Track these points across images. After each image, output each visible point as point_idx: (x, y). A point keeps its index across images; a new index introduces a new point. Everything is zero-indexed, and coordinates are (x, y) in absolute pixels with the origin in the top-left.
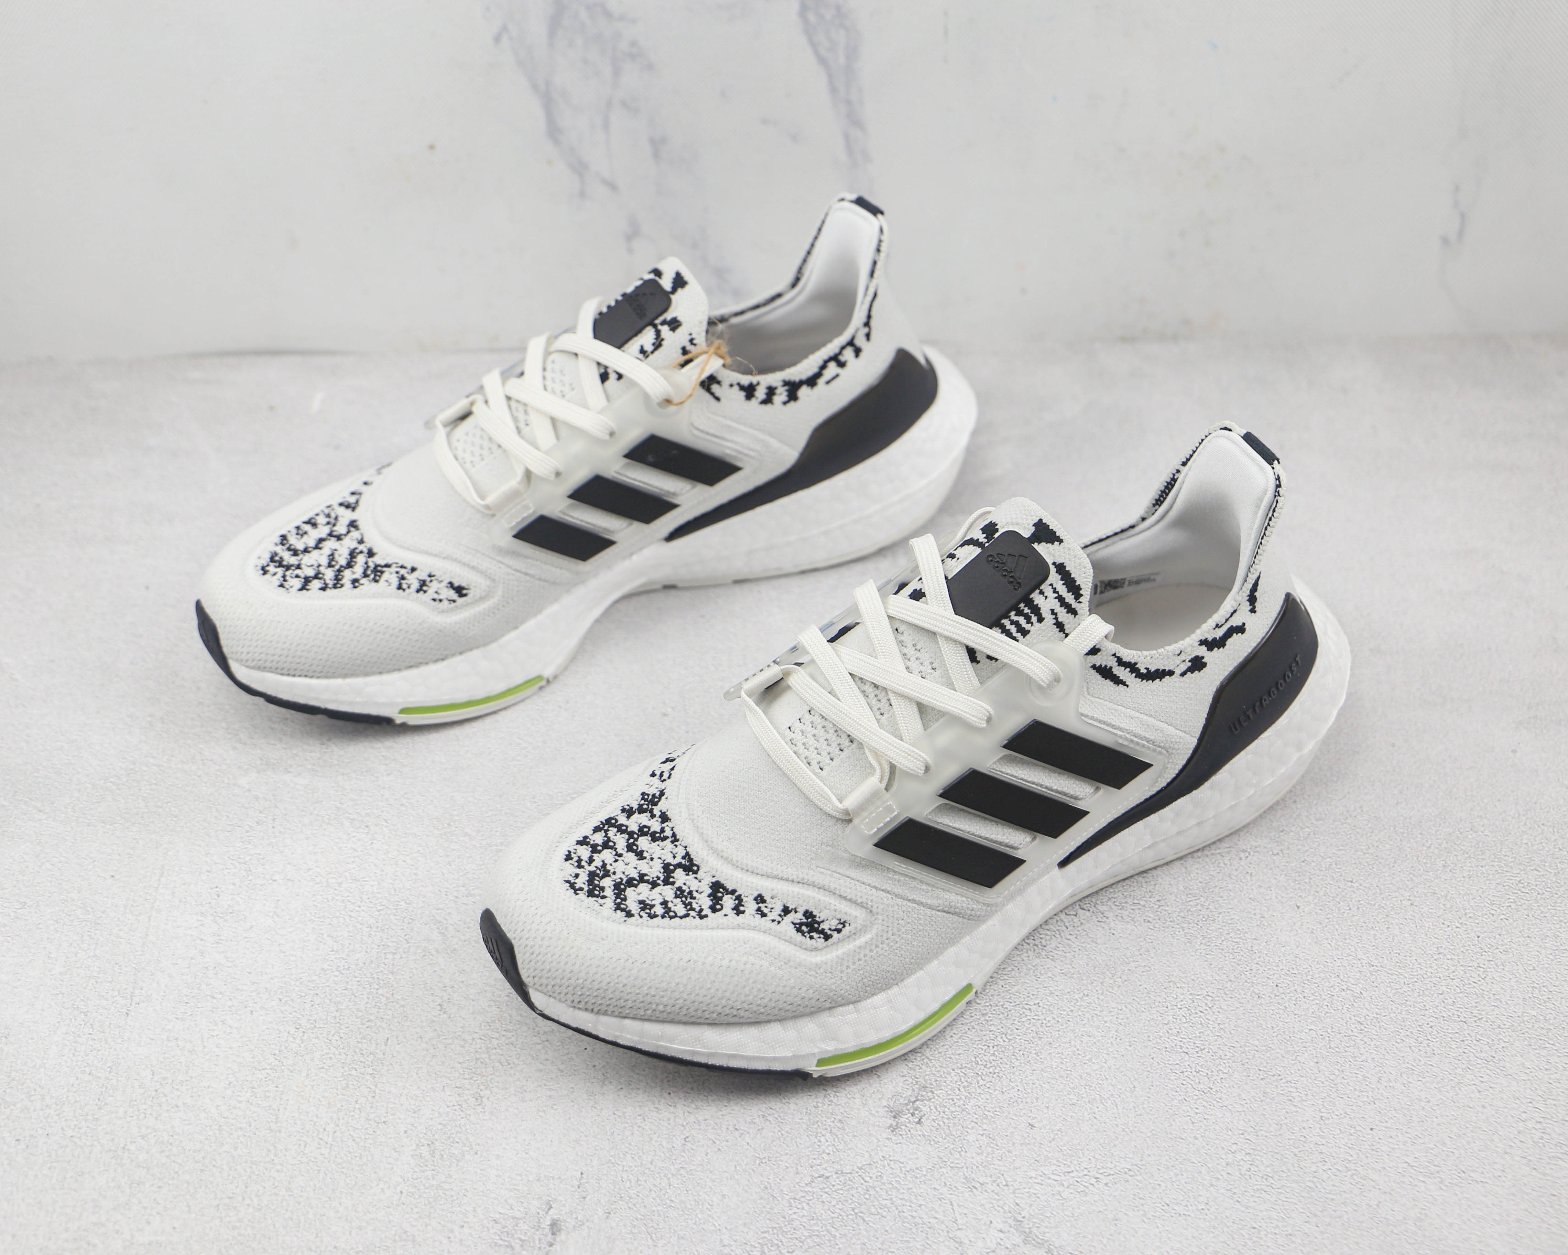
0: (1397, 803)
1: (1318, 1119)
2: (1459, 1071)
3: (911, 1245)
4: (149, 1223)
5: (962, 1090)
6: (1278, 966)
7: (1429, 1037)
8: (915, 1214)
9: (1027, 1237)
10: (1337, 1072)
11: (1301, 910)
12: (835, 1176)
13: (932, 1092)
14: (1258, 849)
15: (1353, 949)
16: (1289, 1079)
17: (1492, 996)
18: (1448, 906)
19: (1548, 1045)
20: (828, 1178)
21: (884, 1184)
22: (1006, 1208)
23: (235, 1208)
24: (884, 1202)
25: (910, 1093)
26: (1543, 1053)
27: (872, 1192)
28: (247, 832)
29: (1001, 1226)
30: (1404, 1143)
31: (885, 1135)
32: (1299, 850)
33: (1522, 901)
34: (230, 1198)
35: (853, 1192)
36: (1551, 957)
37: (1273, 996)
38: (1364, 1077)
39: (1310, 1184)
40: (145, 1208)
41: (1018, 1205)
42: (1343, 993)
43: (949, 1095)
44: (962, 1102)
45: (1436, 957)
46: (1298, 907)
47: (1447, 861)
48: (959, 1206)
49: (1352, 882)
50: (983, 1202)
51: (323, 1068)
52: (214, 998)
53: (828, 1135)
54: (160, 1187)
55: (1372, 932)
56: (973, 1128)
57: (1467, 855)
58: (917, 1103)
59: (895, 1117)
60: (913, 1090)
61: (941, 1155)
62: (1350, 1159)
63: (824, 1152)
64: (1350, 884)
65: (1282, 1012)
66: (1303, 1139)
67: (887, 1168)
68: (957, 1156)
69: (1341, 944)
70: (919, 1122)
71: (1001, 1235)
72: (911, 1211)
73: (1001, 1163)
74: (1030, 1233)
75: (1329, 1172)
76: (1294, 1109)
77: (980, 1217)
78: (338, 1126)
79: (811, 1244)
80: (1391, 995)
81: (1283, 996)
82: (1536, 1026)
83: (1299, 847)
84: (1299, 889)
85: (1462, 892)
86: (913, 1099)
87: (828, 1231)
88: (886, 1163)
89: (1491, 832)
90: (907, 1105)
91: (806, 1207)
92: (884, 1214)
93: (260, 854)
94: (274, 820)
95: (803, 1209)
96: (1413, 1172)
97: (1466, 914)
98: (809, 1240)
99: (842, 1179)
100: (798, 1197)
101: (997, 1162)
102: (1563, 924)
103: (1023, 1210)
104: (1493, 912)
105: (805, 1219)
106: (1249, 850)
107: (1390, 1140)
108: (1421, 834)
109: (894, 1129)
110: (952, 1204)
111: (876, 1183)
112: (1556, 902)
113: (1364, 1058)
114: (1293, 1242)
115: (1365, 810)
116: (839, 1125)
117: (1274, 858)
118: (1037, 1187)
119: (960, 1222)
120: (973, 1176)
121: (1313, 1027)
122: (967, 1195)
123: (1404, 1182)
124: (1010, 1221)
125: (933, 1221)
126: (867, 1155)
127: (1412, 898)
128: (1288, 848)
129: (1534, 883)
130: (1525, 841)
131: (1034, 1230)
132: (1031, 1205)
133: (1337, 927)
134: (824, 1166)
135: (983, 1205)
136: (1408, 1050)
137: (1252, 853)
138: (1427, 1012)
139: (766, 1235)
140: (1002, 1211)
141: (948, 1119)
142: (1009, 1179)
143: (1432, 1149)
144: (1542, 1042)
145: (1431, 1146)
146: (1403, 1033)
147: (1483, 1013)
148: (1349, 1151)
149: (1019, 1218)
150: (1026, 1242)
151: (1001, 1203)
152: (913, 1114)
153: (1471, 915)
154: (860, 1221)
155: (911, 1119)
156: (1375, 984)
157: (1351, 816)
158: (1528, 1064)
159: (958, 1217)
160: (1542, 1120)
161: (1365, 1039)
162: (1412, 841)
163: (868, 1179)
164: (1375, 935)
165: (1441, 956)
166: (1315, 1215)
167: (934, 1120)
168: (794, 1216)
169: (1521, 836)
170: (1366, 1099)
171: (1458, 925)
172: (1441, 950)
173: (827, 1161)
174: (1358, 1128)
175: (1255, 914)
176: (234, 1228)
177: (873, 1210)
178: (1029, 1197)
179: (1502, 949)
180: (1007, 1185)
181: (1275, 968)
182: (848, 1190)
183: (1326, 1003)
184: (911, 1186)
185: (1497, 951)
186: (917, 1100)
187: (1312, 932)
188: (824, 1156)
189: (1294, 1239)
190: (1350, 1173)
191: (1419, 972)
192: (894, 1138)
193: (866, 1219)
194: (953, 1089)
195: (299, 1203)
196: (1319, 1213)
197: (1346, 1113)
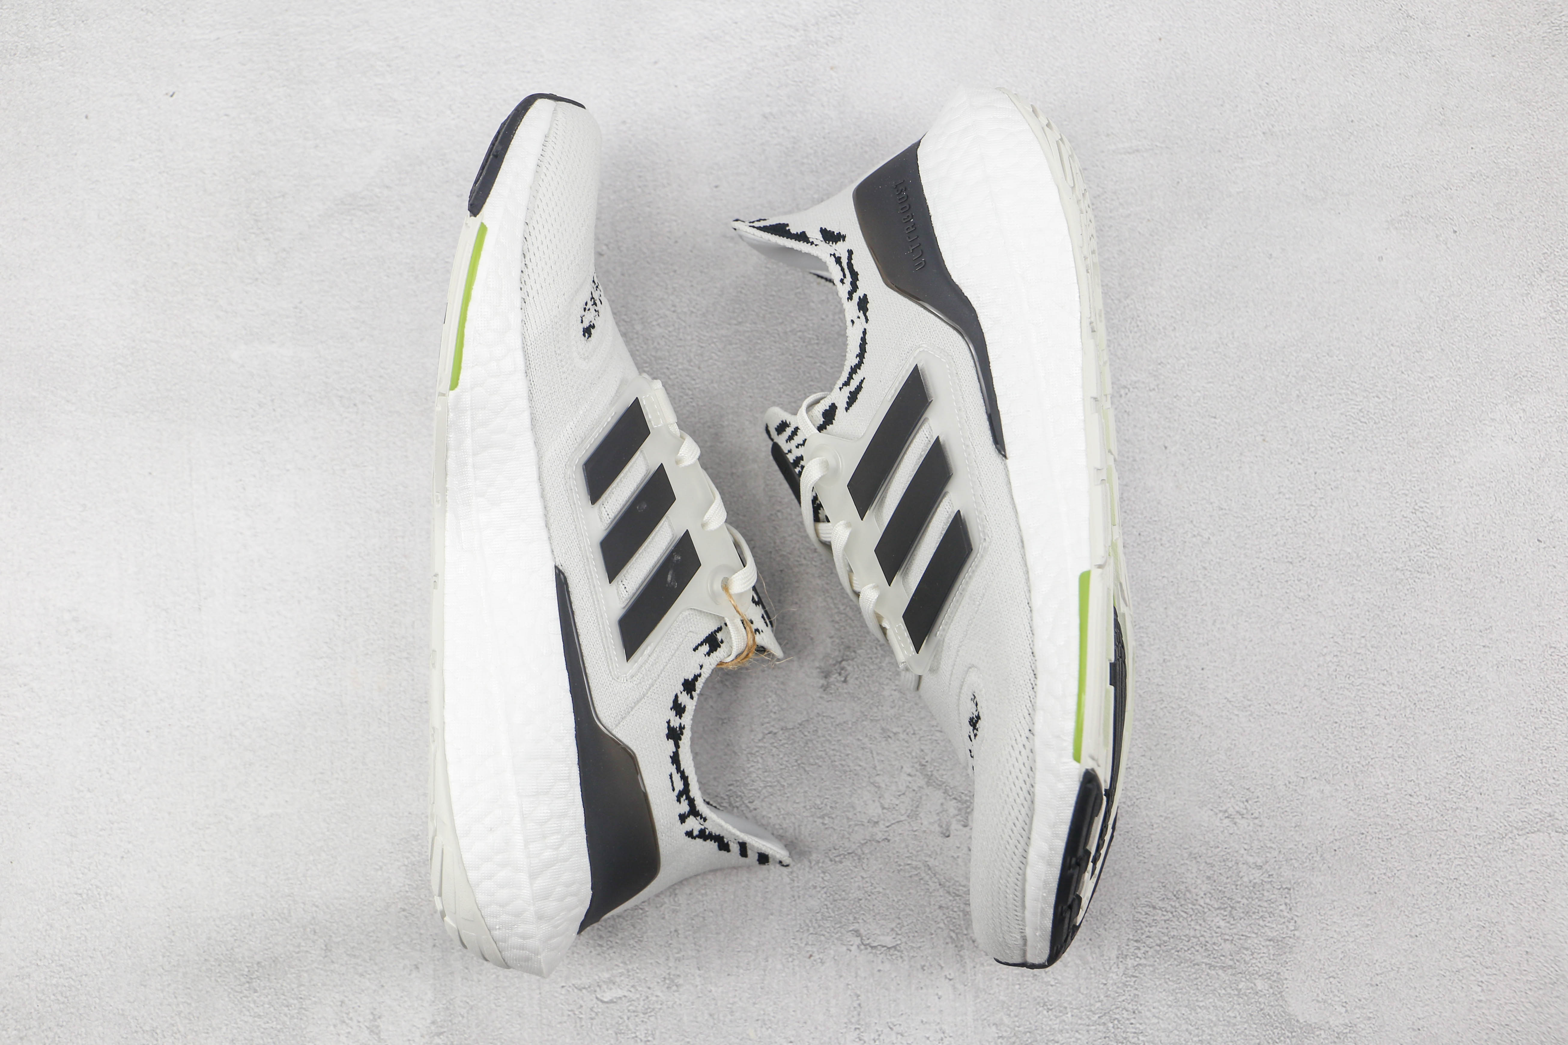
0: (1266, 327)
1: (1161, 661)
2: (1280, 611)
3: (841, 791)
4: (266, 798)
5: (879, 648)
6: (1142, 514)
7: (1260, 579)
8: (843, 763)
9: (930, 780)
10: (1181, 617)
11: (1168, 451)
12: (781, 732)
13: (855, 652)
14: (1137, 385)
15: (1207, 492)
16: (1142, 625)
17: (1317, 535)
18: (1295, 441)
19: (1355, 582)
20: (775, 734)
21: (819, 737)
22: (914, 754)
23: (327, 782)
24: (820, 753)
25: (837, 653)
26: (1351, 589)
27: (810, 745)
28: (253, 416)
29: (909, 771)
30: (1227, 681)
31: (818, 695)
32: (1173, 384)
33: (1359, 432)
34: (322, 773)
35: (796, 745)
36: (1374, 491)
37: (1135, 545)
38: (1203, 620)
39: (1149, 721)
40: (260, 785)
41: (922, 750)
42: (1194, 539)
43: (868, 654)
44: (878, 660)
45: (1277, 497)
46: (1166, 448)
47: (1302, 391)
48: (878, 754)
49: (1215, 418)
50: (896, 749)
51: (367, 654)
52: (265, 589)
53: (774, 696)
54: (267, 767)
55: (1226, 473)
56: (887, 684)
57: (1319, 383)
58: (844, 663)
59: (826, 677)
60: (840, 651)
61: (863, 710)
62: (1183, 697)
63: (771, 711)
64: (1213, 420)
65: (1141, 560)
66: (1147, 681)
67: (821, 723)
68: (875, 710)
69: (1198, 487)
70: (845, 681)
71: (910, 779)
72: (841, 760)
73: (910, 715)
74: (932, 775)
75: (1165, 710)
76: (1143, 653)
77: (894, 763)
78: (390, 707)
79: (766, 794)
80: (1233, 539)
81: (1144, 544)
82: (1349, 563)
83: (1174, 380)
84: (1169, 427)
85: (1309, 425)
86: (840, 659)
87: (778, 782)
88: (820, 718)
89: (1344, 356)
90: (835, 665)
91: (760, 761)
92: (820, 764)
93: (268, 442)
94: (272, 401)
95: (758, 762)
96: (1231, 706)
97: (1309, 449)
98: (764, 791)
99: (787, 734)
100: (753, 752)
101: (907, 714)
102: (1390, 456)
103: (927, 755)
104: (1332, 445)
105: (760, 772)
106: (1129, 386)
107: (1216, 678)
108: (1283, 361)
109: (825, 688)
110: (872, 753)
111: (813, 737)
112: (1388, 432)
113: (1204, 602)
114: (1131, 775)
115: (1236, 336)
116: (782, 687)
117: (1151, 394)
118: (938, 734)
119: (878, 768)
120: (888, 727)
121: (1165, 574)
122: (883, 743)
123: (1221, 716)
124: (917, 766)
125: (857, 768)
126: (805, 713)
127: (1265, 433)
128: (1164, 383)
129: (1373, 411)
130: (1373, 365)
131: (935, 773)
132: (933, 751)
133: (1197, 468)
134: (773, 723)
135: (895, 752)
136: (1241, 592)
137: (1131, 389)
138: (1261, 555)
139: (731, 788)
140: (910, 756)
141: (868, 677)
142: (916, 728)
143: (1248, 685)
144: (1351, 579)
145: (1248, 682)
146: (1239, 576)
147: (1308, 553)
148: (1182, 690)
149: (923, 762)
150: (928, 784)
151: (909, 750)
152: (840, 674)
153: (1313, 449)
154: (802, 771)
155: (839, 678)
156: (1222, 529)
157: (1223, 343)
158: (1336, 602)
159: (877, 763)
160: (1338, 654)
161: (1208, 584)
162: (1274, 369)
163: (806, 733)
164: (1228, 476)
165: (1281, 495)
166: (1150, 749)
167: (857, 679)
168: (752, 769)
169: (1371, 359)
170: (1201, 641)
171: (1300, 461)
172: (1282, 490)
173: (774, 720)
174: (1192, 669)
175: (1128, 458)
176: (331, 799)
177: (812, 761)
178: (932, 743)
179: (1333, 484)
180: (914, 734)
181: (1140, 516)
182: (792, 744)
183: (1179, 550)
184: (840, 738)
185: (1329, 488)
186: (843, 660)
187: (1175, 475)
188: (772, 715)
189: (1132, 772)
190: (1181, 710)
191: (1261, 513)
192: (825, 696)
193: (807, 769)
194: (871, 648)
195: (375, 775)
196: (1153, 747)
197: (1184, 655)
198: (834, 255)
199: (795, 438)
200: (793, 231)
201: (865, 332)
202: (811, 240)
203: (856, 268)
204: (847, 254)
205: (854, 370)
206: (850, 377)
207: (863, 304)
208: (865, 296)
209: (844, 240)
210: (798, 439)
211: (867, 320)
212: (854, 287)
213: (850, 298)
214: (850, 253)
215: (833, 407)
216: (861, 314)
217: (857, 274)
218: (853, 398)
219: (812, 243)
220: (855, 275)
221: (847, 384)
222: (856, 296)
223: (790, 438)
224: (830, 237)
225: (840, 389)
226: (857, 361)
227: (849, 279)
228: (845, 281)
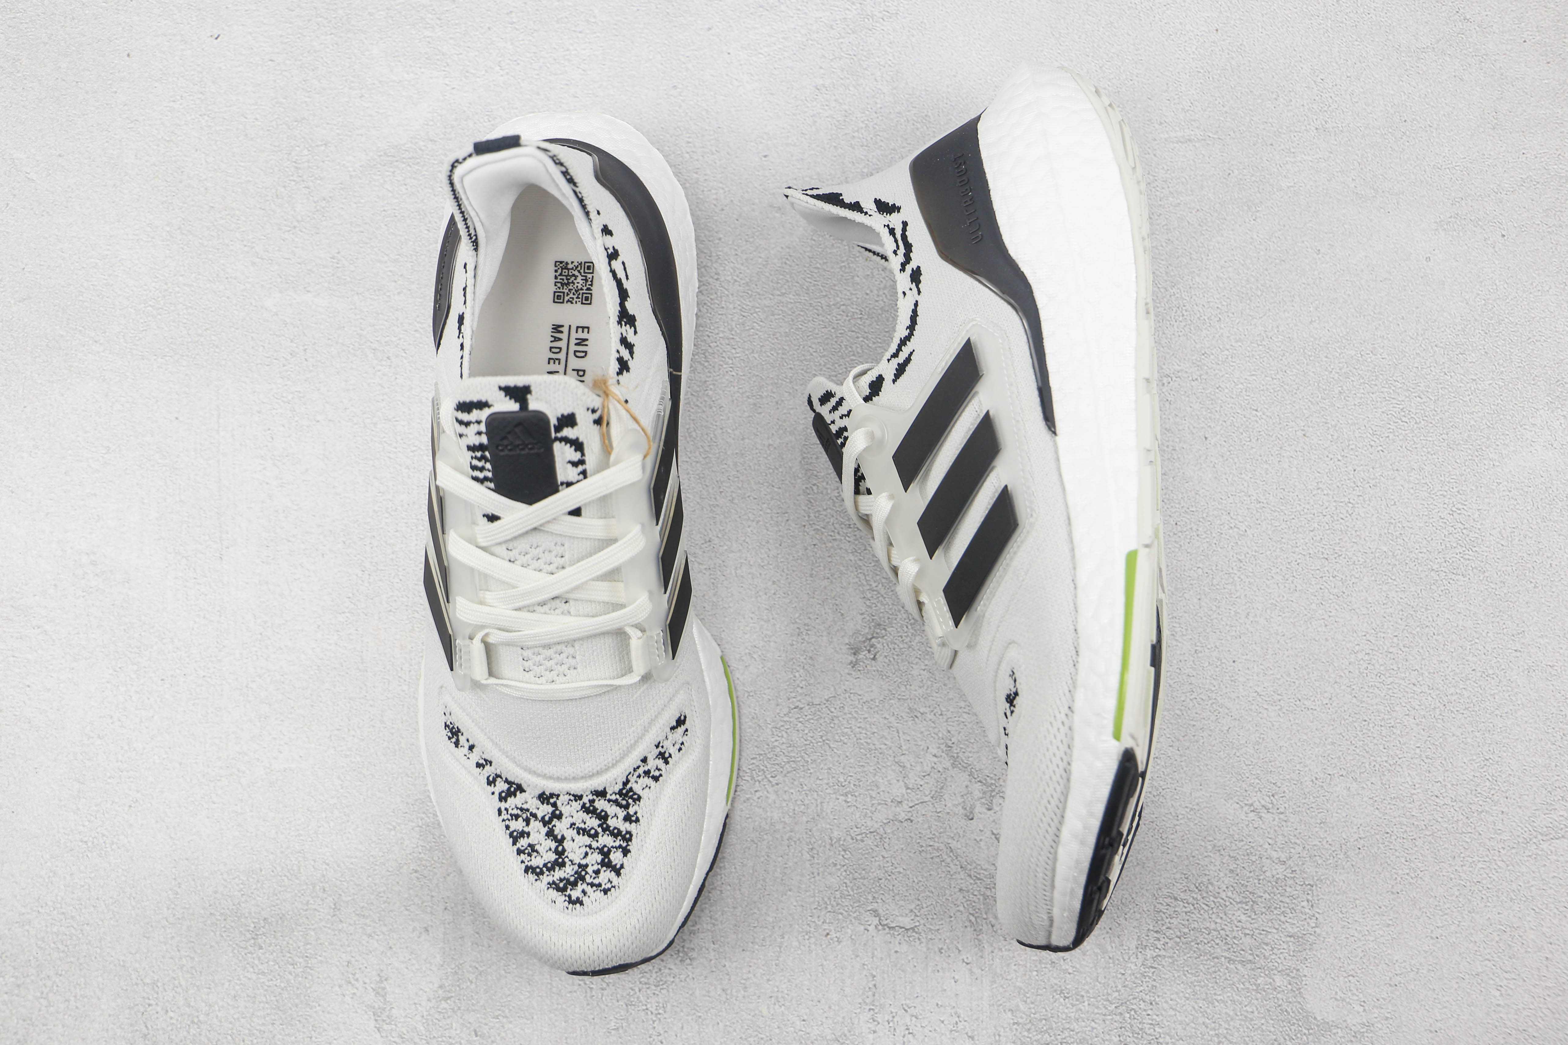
0: (1311, 322)
1: (1193, 652)
2: (1313, 606)
3: (865, 769)
4: (280, 752)
5: (910, 627)
6: (1180, 503)
7: (1295, 574)
8: (869, 741)
9: (955, 761)
10: (1214, 608)
11: (1208, 442)
12: (807, 707)
13: (885, 629)
14: (1180, 374)
15: (1246, 485)
16: (1175, 615)
17: (1354, 532)
18: (1335, 437)
19: (1390, 580)
20: (801, 709)
21: (845, 714)
22: (940, 735)
23: (344, 738)
24: (846, 730)
25: (867, 630)
26: (1385, 588)
27: (836, 721)
28: (284, 366)
29: (935, 751)
30: (1258, 675)
31: (846, 671)
32: (1215, 375)
33: (1400, 431)
34: (338, 730)
35: (822, 721)
36: (1412, 491)
37: (1171, 534)
38: (1236, 613)
39: (1178, 712)
40: (275, 739)
41: (949, 732)
42: (1231, 531)
43: (898, 632)
44: (909, 639)
45: (1315, 492)
46: (1206, 438)
47: (1344, 387)
48: (904, 733)
49: (1256, 410)
50: (923, 729)
51: (390, 611)
52: (289, 541)
53: (802, 671)
54: (282, 721)
55: (1266, 466)
56: (917, 664)
57: (1362, 381)
58: (873, 640)
59: (855, 654)
60: (870, 628)
61: (891, 688)
62: (1213, 689)
63: (798, 686)
64: (1255, 412)
65: (1177, 550)
66: (1178, 671)
67: (848, 700)
68: (903, 689)
69: (1236, 479)
70: (874, 659)
71: (935, 759)
72: (866, 738)
73: (937, 695)
74: (958, 757)
75: (1195, 701)
76: (1175, 643)
77: (920, 743)
78: (411, 665)
79: (790, 769)
80: (1270, 532)
81: (1180, 534)
82: (1385, 562)
83: (1217, 371)
84: (1210, 418)
85: (1350, 422)
86: (869, 637)
87: (802, 757)
88: (847, 695)
89: (1388, 355)
90: (864, 642)
91: (785, 735)
92: (846, 741)
93: (299, 392)
94: (305, 350)
95: (782, 737)
96: (1260, 700)
97: (1349, 445)
98: (787, 766)
99: (813, 710)
100: (778, 726)
101: (935, 694)
102: (1430, 456)
103: (953, 736)
104: (1373, 443)
105: (784, 746)
106: (1172, 375)
107: (1247, 671)
108: (1326, 357)
109: (854, 664)
110: (898, 732)
111: (839, 714)
112: (1429, 432)
113: (1238, 594)
114: (1158, 764)
115: (1281, 330)
116: (810, 661)
117: (1193, 383)
118: (965, 716)
119: (904, 748)
120: (915, 706)
121: (1201, 565)
122: (910, 723)
123: (1251, 710)
124: (943, 747)
125: (883, 746)
126: (832, 689)
127: (1306, 428)
128: (1207, 373)
129: (1414, 411)
130: (1416, 365)
131: (961, 755)
132: (959, 733)
133: (1236, 460)
134: (799, 698)
135: (922, 732)
136: (1276, 586)
137: (1174, 379)
138: (1297, 550)
139: (754, 761)
140: (936, 737)
141: (897, 655)
142: (944, 709)
143: (1279, 679)
144: (1386, 578)
145: (1279, 677)
146: (1274, 570)
147: (1344, 549)
148: (1213, 681)
149: (950, 743)
150: (954, 766)
151: (936, 730)
152: (869, 651)
153: (1353, 447)
154: (827, 748)
155: (868, 655)
156: (1259, 522)
157: (1267, 337)
158: (1370, 600)
159: (903, 744)
160: (1370, 652)
161: (1242, 577)
162: (1317, 364)
163: (833, 710)
164: (1267, 469)
165: (1319, 491)
166: (1178, 740)
167: (886, 657)
168: (776, 744)
169: (1414, 358)
170: (1233, 633)
171: (1340, 458)
172: (1321, 485)
173: (801, 694)
174: (1224, 661)
175: (1168, 447)
176: (346, 756)
177: (837, 737)
178: (959, 725)
179: (1372, 482)
180: (941, 715)
181: (1177, 506)
182: (817, 720)
183: (1215, 541)
184: (866, 716)
185: (1368, 485)
186: (873, 637)
187: (1214, 467)
188: (799, 689)
189: (1159, 762)
190: (1210, 702)
191: (1298, 508)
192: (853, 673)
193: (832, 746)
194: (902, 627)
195: (392, 734)
196: (1181, 738)
197: (1216, 647)
198: (888, 226)
199: (840, 408)
200: (847, 201)
201: (916, 305)
202: (865, 210)
203: (910, 240)
204: (901, 226)
205: (903, 342)
206: (899, 349)
207: (916, 276)
208: (919, 267)
209: (899, 212)
210: (843, 410)
211: (919, 292)
212: (908, 259)
213: (903, 269)
214: (905, 224)
215: (880, 379)
216: (914, 286)
217: (911, 246)
218: (901, 370)
219: (866, 213)
220: (908, 247)
221: (895, 355)
222: (909, 268)
223: (835, 409)
224: (884, 208)
225: (889, 360)
226: (906, 333)
227: (902, 250)
228: (898, 252)
